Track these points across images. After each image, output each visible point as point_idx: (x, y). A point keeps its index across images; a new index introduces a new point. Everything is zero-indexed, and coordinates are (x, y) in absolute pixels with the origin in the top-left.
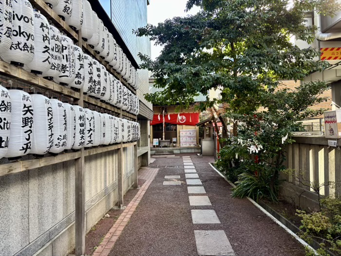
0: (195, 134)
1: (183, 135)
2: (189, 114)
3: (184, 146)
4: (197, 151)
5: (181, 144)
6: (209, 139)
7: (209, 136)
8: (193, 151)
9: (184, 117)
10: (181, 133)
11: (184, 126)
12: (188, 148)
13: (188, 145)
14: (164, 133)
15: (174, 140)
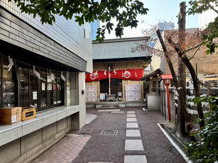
0: (139, 89)
1: (128, 90)
2: (133, 70)
3: (129, 100)
4: (141, 105)
5: (126, 98)
6: (154, 93)
7: (154, 90)
8: (138, 105)
9: (129, 73)
10: (126, 88)
11: (129, 81)
12: (133, 102)
13: (132, 100)
14: (110, 88)
15: (120, 94)
